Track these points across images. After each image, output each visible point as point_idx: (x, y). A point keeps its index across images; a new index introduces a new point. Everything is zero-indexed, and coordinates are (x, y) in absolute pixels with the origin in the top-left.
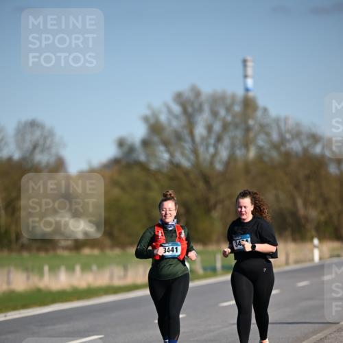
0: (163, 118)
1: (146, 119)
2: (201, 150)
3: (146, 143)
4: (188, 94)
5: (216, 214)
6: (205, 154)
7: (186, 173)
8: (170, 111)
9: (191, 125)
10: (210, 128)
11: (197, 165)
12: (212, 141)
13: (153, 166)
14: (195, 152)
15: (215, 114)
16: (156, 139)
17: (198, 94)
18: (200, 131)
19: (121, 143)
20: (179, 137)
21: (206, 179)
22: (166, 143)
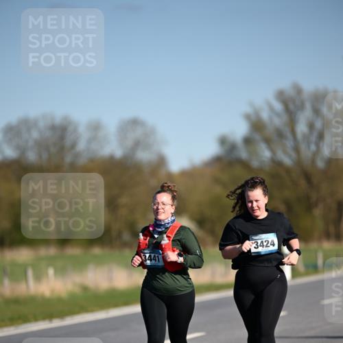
0: (265, 115)
1: (247, 117)
2: (303, 147)
3: (248, 141)
4: (290, 92)
5: (318, 212)
6: (307, 152)
7: (288, 171)
8: (271, 109)
9: (292, 122)
10: (311, 126)
11: (299, 162)
12: (314, 138)
13: (255, 164)
14: (297, 149)
15: (317, 112)
16: (257, 137)
17: (299, 91)
18: (302, 128)
19: (223, 141)
20: (280, 134)
21: (308, 177)
22: (268, 141)
